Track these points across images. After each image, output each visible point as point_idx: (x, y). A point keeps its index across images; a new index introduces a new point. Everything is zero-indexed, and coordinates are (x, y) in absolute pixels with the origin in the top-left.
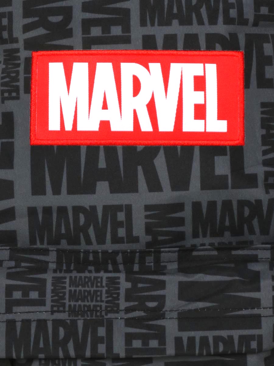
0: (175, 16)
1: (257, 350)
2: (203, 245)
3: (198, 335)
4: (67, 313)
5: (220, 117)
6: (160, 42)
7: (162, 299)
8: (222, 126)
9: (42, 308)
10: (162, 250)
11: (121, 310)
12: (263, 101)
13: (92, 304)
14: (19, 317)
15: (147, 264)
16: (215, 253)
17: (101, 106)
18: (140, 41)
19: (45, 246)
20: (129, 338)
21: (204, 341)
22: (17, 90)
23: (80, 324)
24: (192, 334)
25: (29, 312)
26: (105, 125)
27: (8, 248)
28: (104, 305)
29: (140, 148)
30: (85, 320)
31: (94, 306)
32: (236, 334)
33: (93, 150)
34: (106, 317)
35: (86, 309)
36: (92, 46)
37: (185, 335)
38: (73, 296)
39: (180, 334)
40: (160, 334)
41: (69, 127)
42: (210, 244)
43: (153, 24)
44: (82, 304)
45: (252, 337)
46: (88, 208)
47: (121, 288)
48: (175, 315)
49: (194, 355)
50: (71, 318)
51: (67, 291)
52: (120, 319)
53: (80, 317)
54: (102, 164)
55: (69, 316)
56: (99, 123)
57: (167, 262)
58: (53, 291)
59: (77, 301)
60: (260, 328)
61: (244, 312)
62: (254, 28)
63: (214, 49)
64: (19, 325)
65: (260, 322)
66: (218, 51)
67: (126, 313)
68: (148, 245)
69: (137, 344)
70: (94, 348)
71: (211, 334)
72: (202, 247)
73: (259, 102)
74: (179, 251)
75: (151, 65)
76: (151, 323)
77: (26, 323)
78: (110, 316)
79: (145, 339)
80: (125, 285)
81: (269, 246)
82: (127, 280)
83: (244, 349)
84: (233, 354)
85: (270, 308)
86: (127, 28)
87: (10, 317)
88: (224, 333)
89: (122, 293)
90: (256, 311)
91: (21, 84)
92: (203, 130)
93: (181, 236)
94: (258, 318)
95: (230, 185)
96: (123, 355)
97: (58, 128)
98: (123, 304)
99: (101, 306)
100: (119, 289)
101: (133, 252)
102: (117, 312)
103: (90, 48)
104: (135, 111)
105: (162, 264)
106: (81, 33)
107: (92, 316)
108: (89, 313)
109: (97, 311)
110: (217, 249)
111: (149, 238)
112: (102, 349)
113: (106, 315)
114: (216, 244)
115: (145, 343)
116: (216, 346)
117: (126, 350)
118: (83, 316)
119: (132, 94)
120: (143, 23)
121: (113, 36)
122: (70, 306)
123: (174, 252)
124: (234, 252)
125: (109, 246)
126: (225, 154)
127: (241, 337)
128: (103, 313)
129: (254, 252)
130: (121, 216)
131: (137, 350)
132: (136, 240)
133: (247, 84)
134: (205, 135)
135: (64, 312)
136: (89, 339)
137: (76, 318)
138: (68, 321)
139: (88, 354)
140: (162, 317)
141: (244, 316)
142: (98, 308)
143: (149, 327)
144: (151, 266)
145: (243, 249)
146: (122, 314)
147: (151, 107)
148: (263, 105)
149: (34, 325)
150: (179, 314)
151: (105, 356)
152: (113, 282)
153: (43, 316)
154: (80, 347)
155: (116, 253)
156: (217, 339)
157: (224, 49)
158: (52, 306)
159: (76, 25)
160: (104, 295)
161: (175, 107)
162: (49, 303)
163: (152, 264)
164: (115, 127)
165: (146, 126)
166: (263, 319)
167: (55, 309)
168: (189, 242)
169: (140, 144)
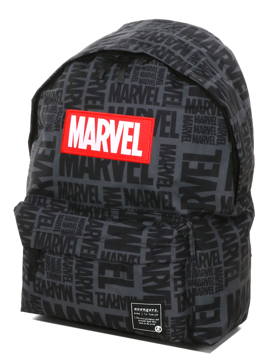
0: (124, 98)
1: (137, 263)
2: (131, 209)
3: (112, 251)
4: (60, 232)
5: (139, 149)
6: (116, 110)
7: (100, 232)
8: (139, 154)
9: (51, 228)
10: (112, 209)
11: (82, 235)
12: (162, 143)
13: (71, 230)
14: (42, 231)
15: (105, 215)
16: (136, 214)
17: (88, 138)
18: (108, 109)
19: (64, 200)
20: (83, 248)
21: (114, 254)
22: (59, 127)
23: (64, 238)
24: (110, 251)
25: (46, 229)
26: (89, 147)
27: (51, 198)
28: (76, 231)
29: (102, 159)
30: (67, 236)
31: (72, 231)
32: (129, 254)
33: (84, 158)
34: (75, 237)
35: (68, 231)
36: (88, 110)
37: (107, 251)
38: (65, 225)
39: (104, 250)
40: (96, 248)
41: (75, 146)
42: (134, 210)
43: (114, 102)
44: (67, 229)
45: (135, 257)
46: (80, 184)
47: (85, 224)
48: (104, 240)
49: (109, 260)
50: (62, 235)
51: (63, 222)
52: (82, 238)
53: (65, 235)
54: (87, 165)
55: (61, 234)
56: (87, 145)
57: (114, 215)
58: (57, 221)
59: (65, 227)
60: (139, 253)
61: (134, 244)
62: (163, 107)
63: (140, 116)
64: (41, 234)
65: (140, 250)
66: (142, 117)
67: (84, 236)
68: (105, 205)
69: (85, 251)
70: (68, 250)
71: (117, 252)
72: (130, 210)
73: (160, 144)
74: (119, 211)
75: (111, 121)
76: (93, 242)
77: (44, 234)
78: (77, 236)
79: (89, 249)
80: (87, 223)
81: (161, 214)
82: (88, 221)
83: (131, 261)
84: (126, 263)
85: (145, 244)
86: (102, 102)
87: (38, 230)
88: (123, 253)
89: (85, 226)
90: (138, 244)
91: (61, 124)
92: (130, 155)
93: (120, 204)
94: (139, 248)
95: (140, 182)
96: (79, 255)
97: (71, 146)
98: (84, 232)
99: (75, 231)
100: (84, 224)
101: (99, 208)
102: (81, 235)
103: (87, 110)
104: (102, 142)
105: (112, 216)
106: (84, 103)
107: (70, 235)
108: (69, 233)
109: (73, 233)
110: (137, 212)
111: (105, 203)
112: (71, 251)
113: (76, 236)
114: (137, 210)
115: (89, 252)
116: (119, 258)
117: (81, 253)
118: (66, 235)
119: (101, 134)
120: (110, 101)
121: (97, 106)
122: (62, 229)
123: (117, 211)
124: (145, 215)
125: (89, 204)
126: (139, 167)
127: (130, 256)
128: (75, 235)
129: (154, 216)
130: (93, 191)
131: (85, 254)
132: (100, 203)
133: (155, 135)
134: (131, 157)
135: (59, 231)
136: (67, 245)
137: (63, 235)
138: (60, 236)
139: (65, 252)
140: (98, 240)
141: (134, 246)
142: (73, 232)
143: (92, 244)
144: (107, 216)
145: (148, 214)
146: (82, 237)
147: (109, 141)
148: (162, 145)
149: (46, 235)
150: (105, 240)
151: (72, 254)
152: (83, 221)
153: (51, 232)
154: (62, 249)
155: (91, 207)
156: (120, 255)
157: (145, 116)
158: (55, 228)
159: (83, 99)
160: (77, 226)
161: (119, 142)
162: (54, 226)
163: (107, 215)
164: (93, 149)
165: (106, 150)
166: (141, 248)
167: (56, 229)
168: (124, 207)
169: (102, 158)
